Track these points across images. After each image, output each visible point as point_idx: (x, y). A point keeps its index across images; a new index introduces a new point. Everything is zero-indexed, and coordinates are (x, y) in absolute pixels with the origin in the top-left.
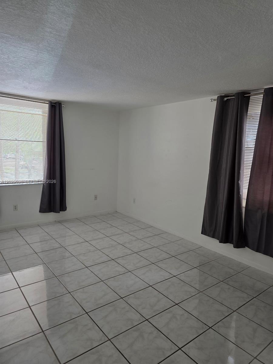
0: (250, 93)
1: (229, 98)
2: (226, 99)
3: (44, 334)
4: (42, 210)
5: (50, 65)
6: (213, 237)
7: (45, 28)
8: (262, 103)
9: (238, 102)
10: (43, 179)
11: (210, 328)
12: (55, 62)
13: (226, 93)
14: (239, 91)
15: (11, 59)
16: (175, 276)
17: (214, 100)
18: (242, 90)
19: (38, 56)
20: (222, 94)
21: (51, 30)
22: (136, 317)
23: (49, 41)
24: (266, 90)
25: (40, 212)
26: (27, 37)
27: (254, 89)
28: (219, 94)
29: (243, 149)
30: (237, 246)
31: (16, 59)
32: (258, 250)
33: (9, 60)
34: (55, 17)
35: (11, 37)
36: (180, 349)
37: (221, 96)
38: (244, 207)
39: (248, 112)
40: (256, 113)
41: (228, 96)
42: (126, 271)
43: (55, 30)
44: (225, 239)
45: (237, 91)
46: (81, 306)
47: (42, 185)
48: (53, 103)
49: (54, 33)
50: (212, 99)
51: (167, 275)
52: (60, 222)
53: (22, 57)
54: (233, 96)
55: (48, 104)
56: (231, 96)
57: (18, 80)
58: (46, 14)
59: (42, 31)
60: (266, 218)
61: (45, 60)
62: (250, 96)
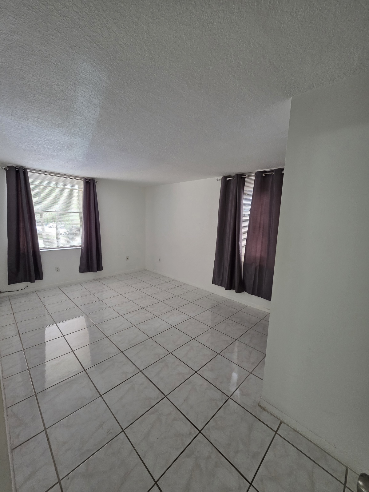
0: (245, 175)
1: (230, 178)
2: (228, 179)
3: (86, 372)
4: (81, 271)
5: (82, 147)
6: (221, 285)
7: (75, 116)
8: (254, 183)
9: (237, 182)
10: (81, 244)
11: (218, 354)
12: (87, 145)
13: (228, 174)
14: (238, 173)
15: (46, 141)
16: (192, 318)
17: (220, 180)
18: (239, 173)
19: (71, 139)
20: (225, 175)
21: (81, 117)
22: (162, 352)
23: (79, 127)
24: (256, 173)
25: (80, 272)
26: (59, 123)
27: (248, 172)
28: (223, 175)
29: (241, 217)
30: (238, 291)
31: (51, 141)
32: (253, 293)
33: (44, 142)
34: (83, 107)
35: (44, 122)
36: (196, 372)
37: (224, 177)
38: (243, 262)
39: (244, 190)
40: (250, 190)
41: (230, 177)
42: (154, 316)
43: (85, 118)
44: (230, 287)
45: (236, 173)
46: (117, 347)
47: (81, 249)
48: (87, 180)
49: (84, 120)
50: (217, 179)
51: (186, 317)
52: (97, 280)
53: (56, 140)
54: (233, 177)
55: (83, 180)
56: (232, 177)
57: (54, 159)
58: (75, 103)
59: (73, 118)
60: (258, 269)
61: (77, 143)
62: (245, 177)
